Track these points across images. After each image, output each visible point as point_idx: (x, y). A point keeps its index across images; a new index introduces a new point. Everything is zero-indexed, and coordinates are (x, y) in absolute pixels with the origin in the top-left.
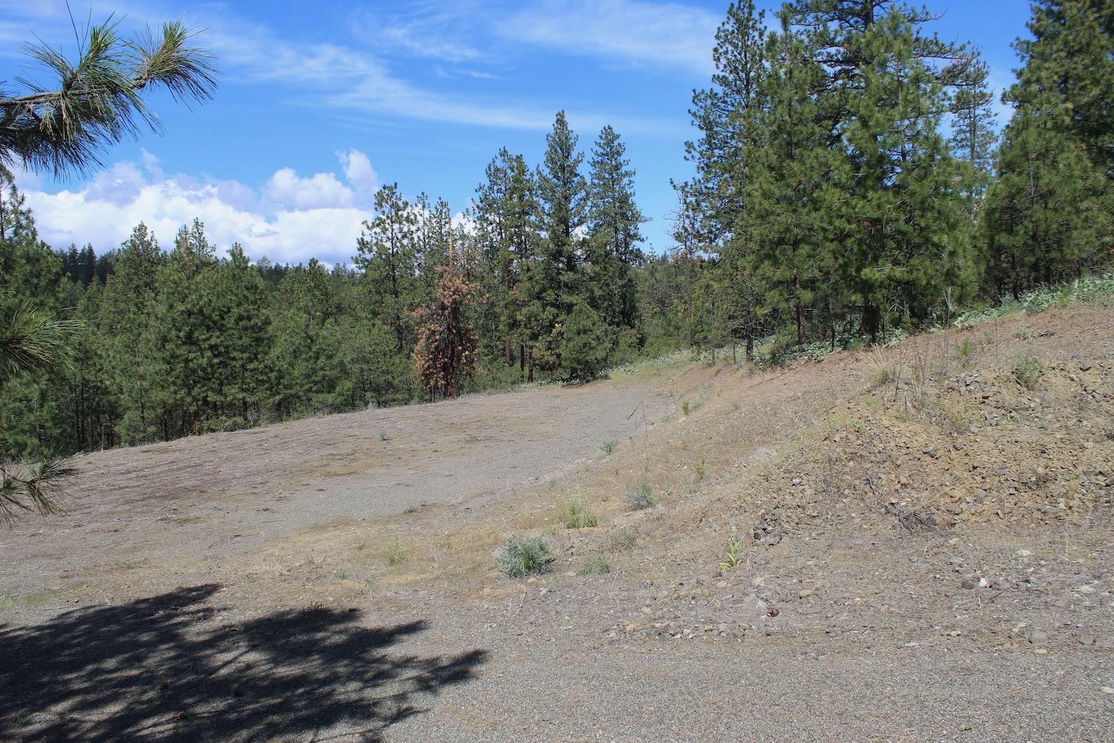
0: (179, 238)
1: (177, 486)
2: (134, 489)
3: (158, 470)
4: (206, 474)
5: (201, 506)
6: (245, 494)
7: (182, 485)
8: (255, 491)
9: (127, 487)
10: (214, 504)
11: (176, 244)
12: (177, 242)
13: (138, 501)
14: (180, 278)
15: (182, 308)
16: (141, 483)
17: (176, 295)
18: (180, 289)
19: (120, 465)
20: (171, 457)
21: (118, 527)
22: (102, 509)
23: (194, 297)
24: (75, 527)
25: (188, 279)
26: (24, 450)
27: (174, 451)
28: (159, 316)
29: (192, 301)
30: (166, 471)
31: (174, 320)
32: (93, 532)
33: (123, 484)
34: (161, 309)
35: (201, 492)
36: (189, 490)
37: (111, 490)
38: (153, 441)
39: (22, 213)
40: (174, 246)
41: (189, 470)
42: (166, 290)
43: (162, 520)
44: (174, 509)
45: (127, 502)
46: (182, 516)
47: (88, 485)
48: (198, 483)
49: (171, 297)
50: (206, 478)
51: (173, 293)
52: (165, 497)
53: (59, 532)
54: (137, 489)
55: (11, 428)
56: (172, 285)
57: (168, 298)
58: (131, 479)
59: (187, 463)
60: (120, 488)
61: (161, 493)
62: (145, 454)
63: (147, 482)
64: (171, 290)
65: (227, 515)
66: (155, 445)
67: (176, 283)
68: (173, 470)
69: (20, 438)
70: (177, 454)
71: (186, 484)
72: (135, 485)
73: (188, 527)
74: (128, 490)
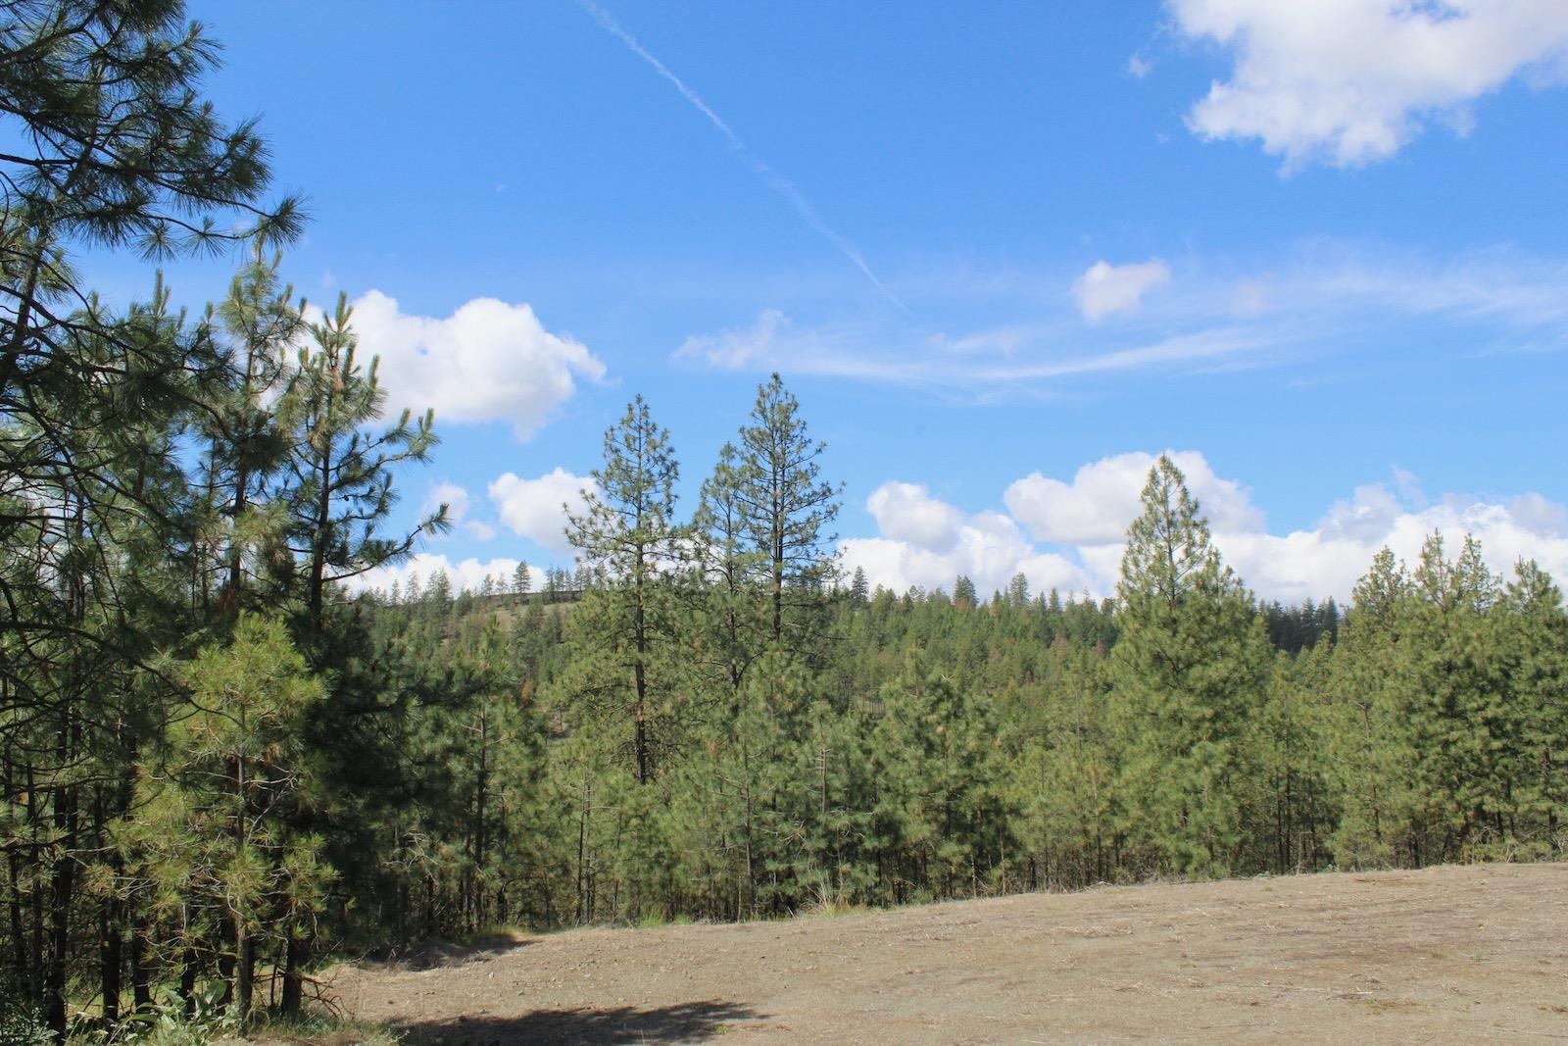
0: (1427, 550)
1: (1393, 941)
2: (1318, 937)
3: (1373, 911)
4: (1453, 927)
5: (1426, 982)
6: (1522, 972)
7: (1402, 940)
8: (1543, 969)
9: (1308, 932)
10: (1453, 982)
11: (1423, 560)
12: (1425, 556)
13: (1316, 957)
14: (1430, 611)
15: (1435, 657)
16: (1334, 929)
17: (1426, 638)
18: (1431, 628)
19: (1312, 897)
20: (1399, 892)
21: (1261, 998)
22: (1251, 963)
23: (1454, 639)
24: (1193, 986)
25: (1445, 613)
26: (1188, 863)
27: (1409, 884)
28: (1400, 671)
29: (1452, 647)
30: (1384, 914)
31: (1423, 677)
32: (1219, 999)
33: (1306, 926)
34: (1402, 660)
35: (1435, 956)
36: (1412, 950)
37: (1278, 934)
38: (1380, 866)
39: (1195, 525)
40: (1421, 562)
41: (1424, 916)
42: (1409, 630)
43: (1344, 997)
44: (1374, 981)
45: (1296, 957)
46: (1384, 996)
47: (1249, 922)
48: (1433, 940)
49: (1418, 641)
50: (1453, 933)
51: (1421, 636)
52: (1365, 957)
53: (1164, 992)
54: (1324, 937)
55: (1173, 830)
56: (1419, 623)
57: (1413, 643)
58: (1321, 920)
59: (1426, 905)
60: (1299, 933)
61: (1360, 950)
62: (1361, 884)
63: (1345, 928)
64: (1417, 631)
65: (1472, 1008)
66: (1383, 873)
67: (1425, 619)
68: (1396, 914)
69: (1190, 846)
70: (1410, 890)
71: (1412, 939)
72: (1323, 930)
73: (1389, 1018)
74: (1307, 937)
